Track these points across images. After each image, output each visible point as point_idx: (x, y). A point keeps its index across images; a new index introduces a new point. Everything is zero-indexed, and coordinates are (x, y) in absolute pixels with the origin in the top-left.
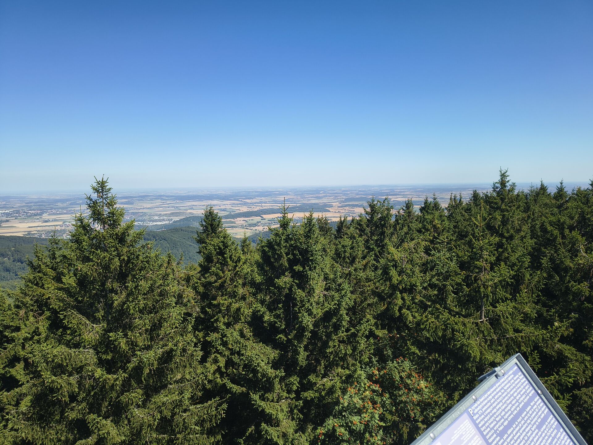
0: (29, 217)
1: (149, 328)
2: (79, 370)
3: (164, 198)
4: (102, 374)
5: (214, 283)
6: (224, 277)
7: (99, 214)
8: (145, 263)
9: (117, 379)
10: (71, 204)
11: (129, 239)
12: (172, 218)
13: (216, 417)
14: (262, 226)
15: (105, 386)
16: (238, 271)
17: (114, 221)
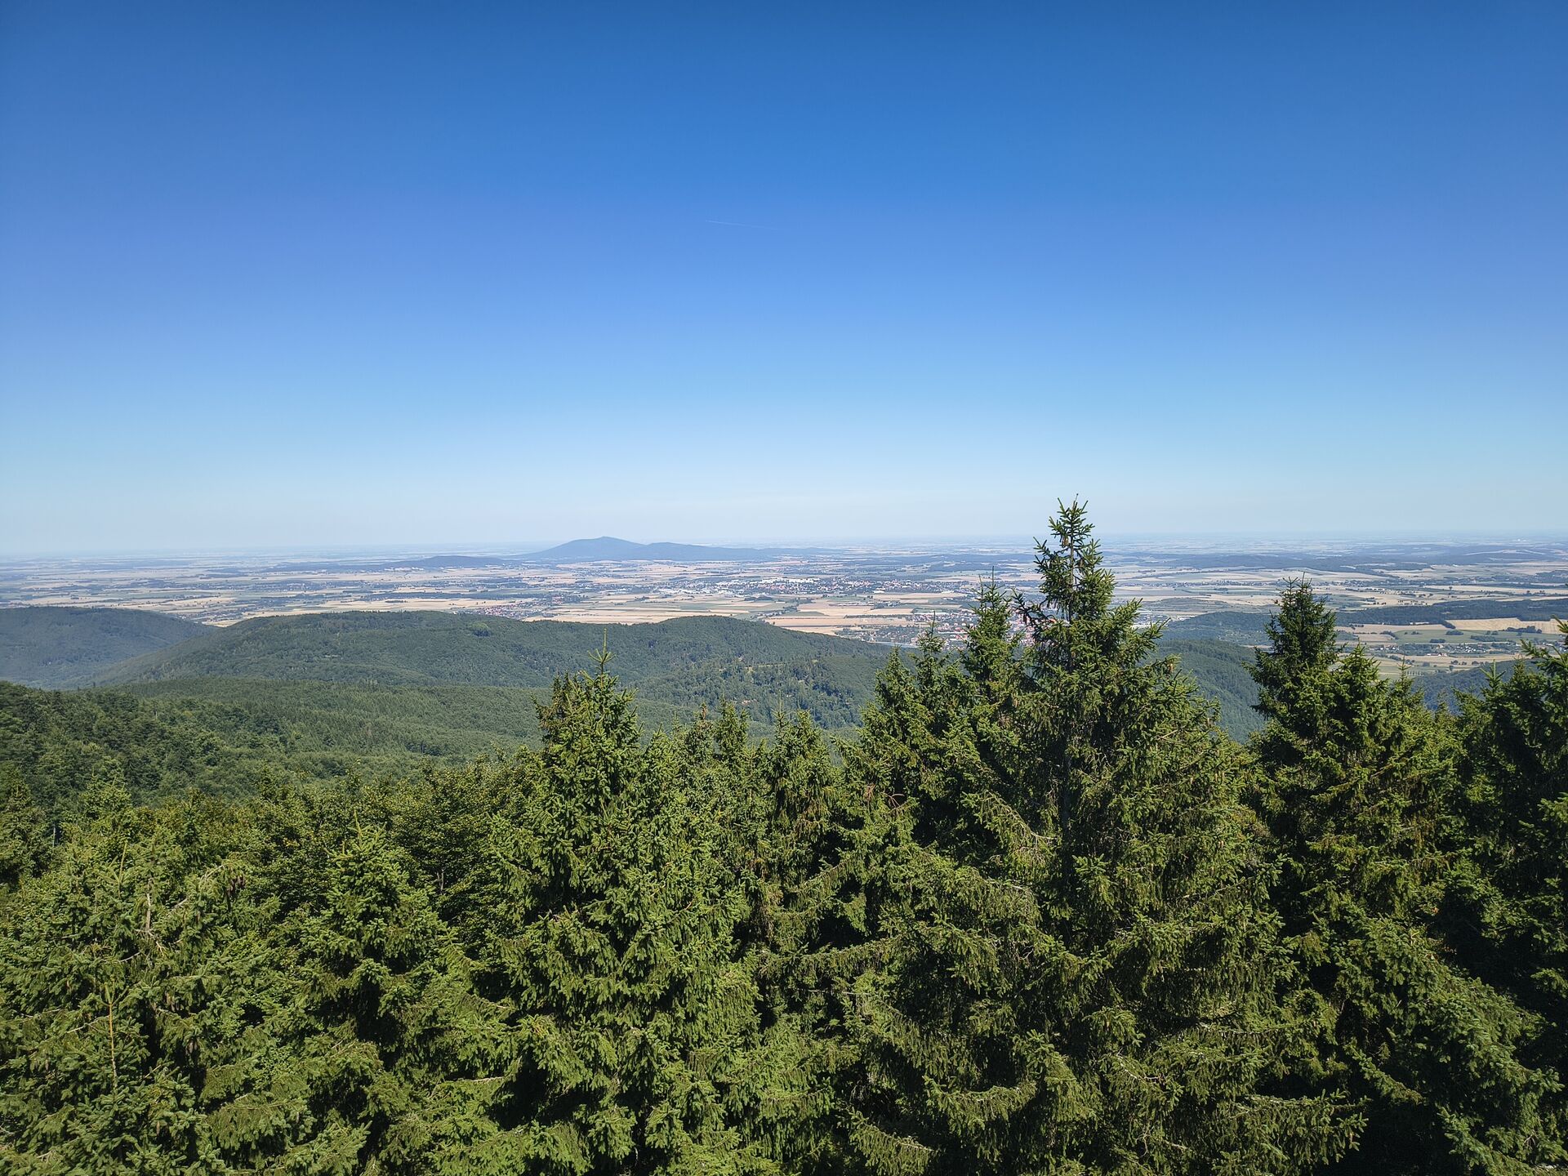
0: (850, 594)
1: (1164, 866)
2: (1000, 928)
3: (1148, 559)
4: (1056, 946)
5: (1315, 792)
6: (1347, 780)
7: (1064, 584)
8: (1162, 706)
9: (1088, 967)
10: (931, 570)
11: (1123, 645)
12: (1164, 613)
13: (1329, 1144)
14: (1450, 655)
15: (1057, 977)
16: (1394, 769)
17: (1092, 601)
